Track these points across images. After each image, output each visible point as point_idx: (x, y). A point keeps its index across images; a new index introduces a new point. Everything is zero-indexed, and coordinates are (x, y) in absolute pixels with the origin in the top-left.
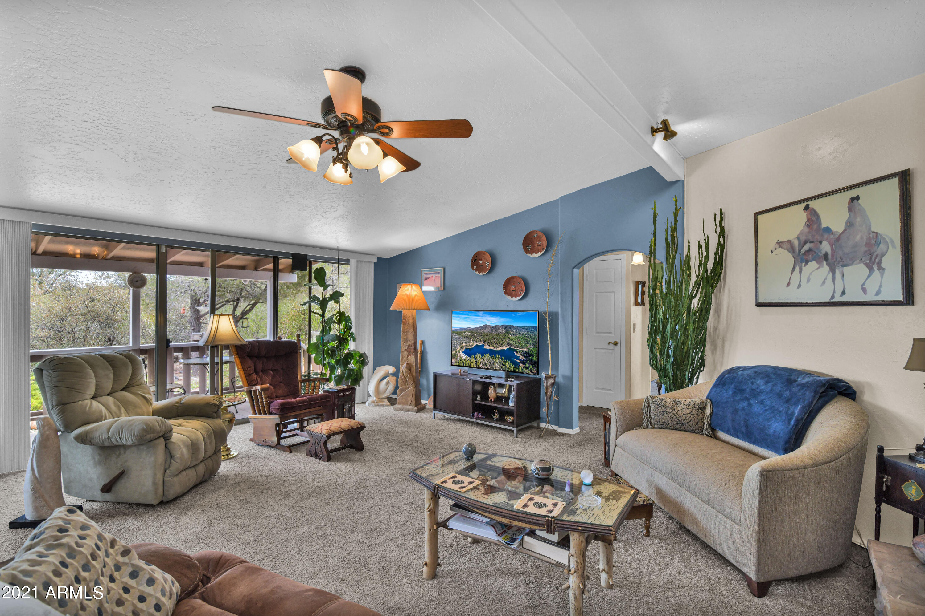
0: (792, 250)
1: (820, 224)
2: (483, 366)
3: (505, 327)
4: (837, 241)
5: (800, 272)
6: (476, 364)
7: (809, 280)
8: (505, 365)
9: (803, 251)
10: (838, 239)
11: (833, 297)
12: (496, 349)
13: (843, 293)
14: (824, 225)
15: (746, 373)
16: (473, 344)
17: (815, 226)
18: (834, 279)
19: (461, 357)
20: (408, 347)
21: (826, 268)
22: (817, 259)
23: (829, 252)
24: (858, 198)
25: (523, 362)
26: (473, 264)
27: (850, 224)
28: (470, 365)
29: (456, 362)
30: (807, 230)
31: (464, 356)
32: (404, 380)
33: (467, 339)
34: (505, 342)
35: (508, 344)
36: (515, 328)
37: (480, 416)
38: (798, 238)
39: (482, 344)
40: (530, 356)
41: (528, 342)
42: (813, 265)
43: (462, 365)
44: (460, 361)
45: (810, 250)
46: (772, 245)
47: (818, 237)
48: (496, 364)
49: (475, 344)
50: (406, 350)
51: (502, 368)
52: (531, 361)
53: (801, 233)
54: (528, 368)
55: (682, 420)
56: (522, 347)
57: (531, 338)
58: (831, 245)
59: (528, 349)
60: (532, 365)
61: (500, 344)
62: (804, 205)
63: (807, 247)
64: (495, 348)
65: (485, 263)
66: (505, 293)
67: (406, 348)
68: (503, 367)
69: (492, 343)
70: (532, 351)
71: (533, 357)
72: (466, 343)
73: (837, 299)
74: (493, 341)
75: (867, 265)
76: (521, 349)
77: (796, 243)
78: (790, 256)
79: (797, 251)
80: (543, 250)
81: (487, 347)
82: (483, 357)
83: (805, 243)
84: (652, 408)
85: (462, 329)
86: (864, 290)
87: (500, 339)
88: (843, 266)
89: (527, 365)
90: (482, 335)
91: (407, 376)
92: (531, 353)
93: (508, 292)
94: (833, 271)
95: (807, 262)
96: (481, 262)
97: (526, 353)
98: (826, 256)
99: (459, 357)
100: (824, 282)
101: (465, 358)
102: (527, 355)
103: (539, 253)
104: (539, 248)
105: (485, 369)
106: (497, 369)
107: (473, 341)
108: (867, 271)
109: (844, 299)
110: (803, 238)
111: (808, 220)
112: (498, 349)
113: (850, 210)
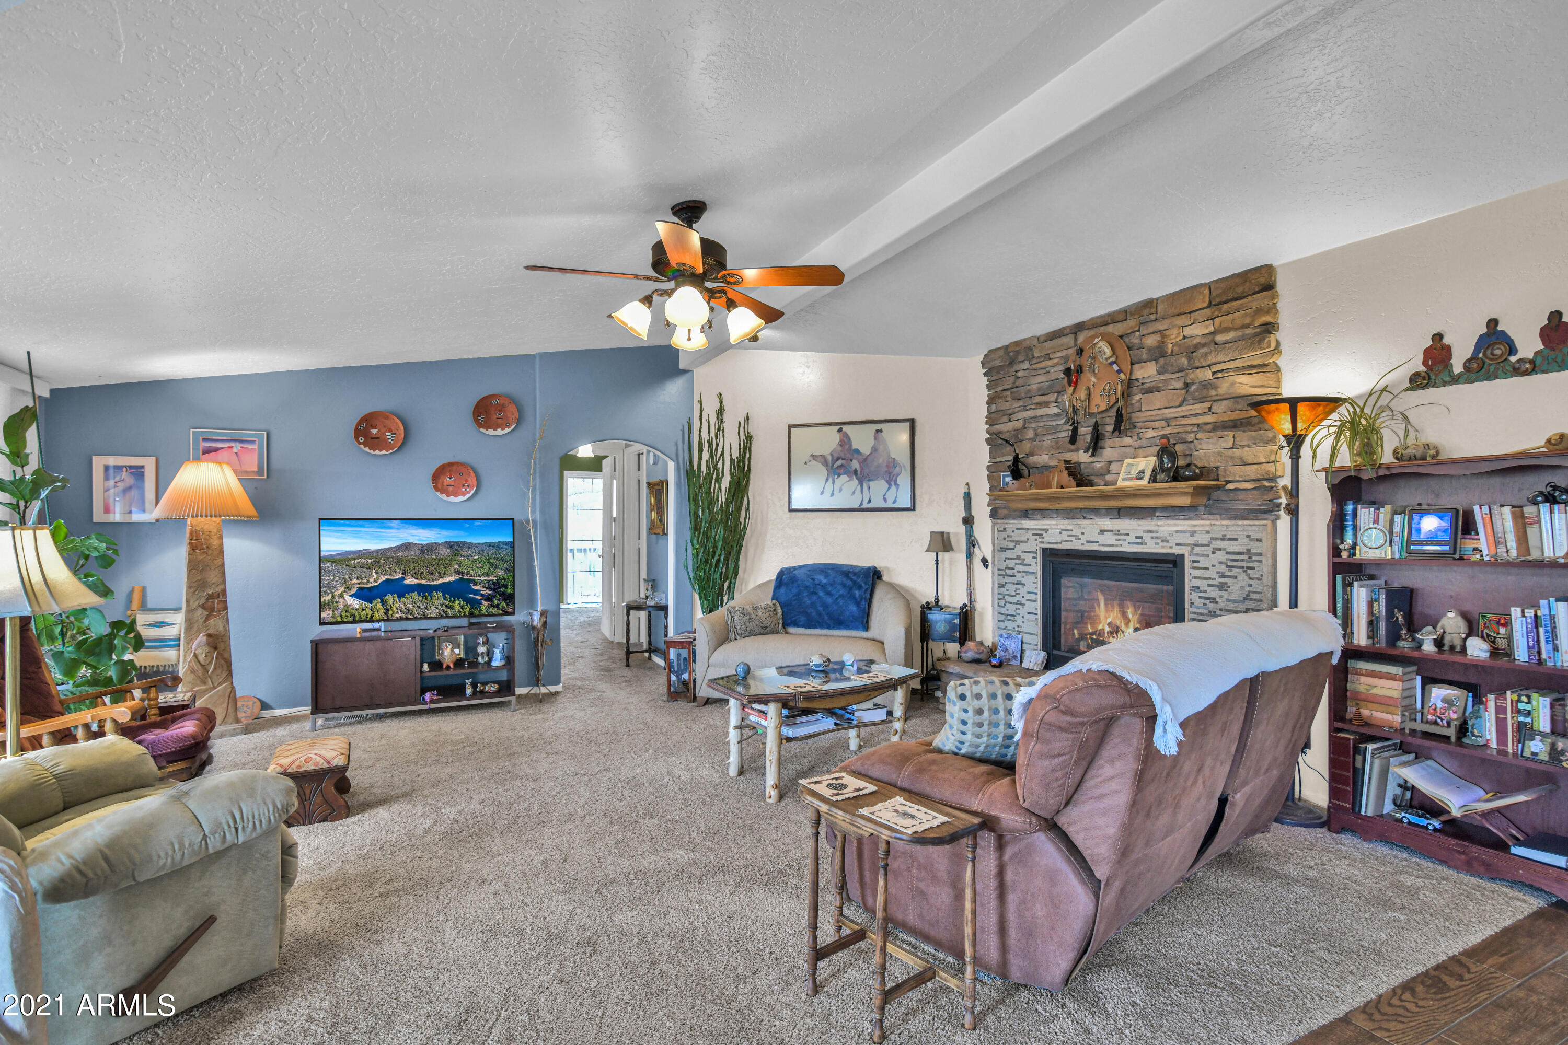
0: (825, 462)
1: (851, 446)
2: (404, 616)
3: (450, 545)
4: (864, 461)
5: (833, 483)
6: (386, 614)
7: (841, 490)
8: (452, 608)
9: (835, 466)
10: (865, 460)
11: (861, 504)
12: (432, 583)
13: (870, 501)
14: (854, 447)
15: (802, 570)
16: (376, 579)
17: (847, 447)
18: (862, 491)
19: (346, 606)
20: (207, 599)
21: (855, 482)
22: (847, 473)
23: (859, 470)
24: (881, 431)
25: (488, 598)
26: (358, 433)
27: (875, 450)
28: (372, 617)
29: (333, 616)
30: (839, 448)
31: (355, 603)
32: (200, 673)
33: (362, 572)
34: (451, 570)
35: (457, 572)
36: (470, 545)
37: (435, 697)
38: (831, 454)
39: (399, 576)
40: (500, 588)
41: (496, 567)
42: (844, 478)
43: (351, 619)
44: (344, 614)
45: (841, 466)
46: (807, 457)
47: (849, 456)
48: (433, 608)
49: (383, 578)
50: (203, 607)
51: (445, 612)
52: (503, 594)
53: (834, 450)
54: (497, 606)
55: (765, 624)
56: (486, 575)
57: (502, 559)
58: (860, 464)
59: (498, 576)
60: (505, 600)
61: (439, 573)
62: (838, 427)
63: (839, 463)
64: (429, 580)
65: (384, 434)
66: (436, 488)
67: (203, 601)
68: (449, 611)
69: (422, 573)
70: (505, 580)
71: (506, 587)
72: (358, 578)
73: (865, 506)
74: (425, 571)
75: (887, 481)
76: (482, 579)
77: (829, 458)
78: (824, 469)
79: (830, 464)
80: (509, 427)
81: (411, 581)
82: (403, 600)
83: (838, 459)
84: (736, 618)
85: (348, 553)
86: (885, 500)
87: (441, 565)
88: (869, 480)
89: (496, 602)
90: (398, 561)
91: (210, 663)
92: (502, 582)
93: (440, 487)
94: (861, 483)
95: (839, 475)
96: (374, 431)
97: (494, 583)
98: (855, 472)
99: (341, 607)
100: (854, 492)
101: (357, 606)
102: (496, 586)
103: (499, 430)
104: (499, 421)
105: (408, 619)
106: (434, 615)
107: (376, 573)
108: (887, 486)
109: (870, 506)
110: (836, 455)
111: (841, 441)
112: (435, 583)
113: (875, 438)
